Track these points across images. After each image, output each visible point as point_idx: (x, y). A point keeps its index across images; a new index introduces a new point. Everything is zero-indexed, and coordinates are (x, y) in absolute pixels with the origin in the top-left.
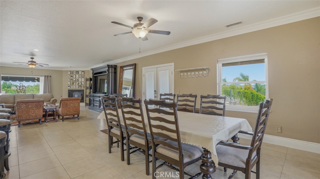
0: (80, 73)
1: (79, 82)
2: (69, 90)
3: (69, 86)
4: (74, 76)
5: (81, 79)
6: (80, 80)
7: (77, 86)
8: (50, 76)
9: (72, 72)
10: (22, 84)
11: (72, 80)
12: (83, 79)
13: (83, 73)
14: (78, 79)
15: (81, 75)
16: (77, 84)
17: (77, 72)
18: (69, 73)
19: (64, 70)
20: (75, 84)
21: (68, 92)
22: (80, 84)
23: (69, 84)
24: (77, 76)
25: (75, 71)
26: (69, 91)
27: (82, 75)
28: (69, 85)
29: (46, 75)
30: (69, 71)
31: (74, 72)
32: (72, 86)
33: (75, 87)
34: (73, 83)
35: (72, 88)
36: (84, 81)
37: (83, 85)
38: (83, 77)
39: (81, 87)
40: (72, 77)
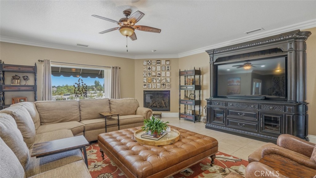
0: (163, 62)
1: (162, 78)
2: (144, 91)
3: (145, 85)
4: (154, 69)
5: (166, 73)
6: (163, 74)
7: (158, 84)
8: (120, 68)
9: (149, 62)
10: (82, 80)
11: (150, 74)
12: (169, 73)
13: (168, 63)
14: (160, 73)
15: (165, 67)
16: (158, 81)
17: (158, 62)
18: (145, 63)
19: (136, 58)
20: (155, 81)
21: (144, 94)
22: (164, 81)
23: (146, 81)
24: (159, 68)
25: (154, 59)
26: (146, 93)
27: (167, 66)
28: (144, 82)
29: (114, 65)
30: (144, 60)
31: (153, 61)
32: (150, 85)
33: (155, 86)
34: (152, 79)
35: (150, 87)
36: (169, 76)
37: (169, 82)
38: (168, 70)
39: (164, 86)
40: (150, 70)
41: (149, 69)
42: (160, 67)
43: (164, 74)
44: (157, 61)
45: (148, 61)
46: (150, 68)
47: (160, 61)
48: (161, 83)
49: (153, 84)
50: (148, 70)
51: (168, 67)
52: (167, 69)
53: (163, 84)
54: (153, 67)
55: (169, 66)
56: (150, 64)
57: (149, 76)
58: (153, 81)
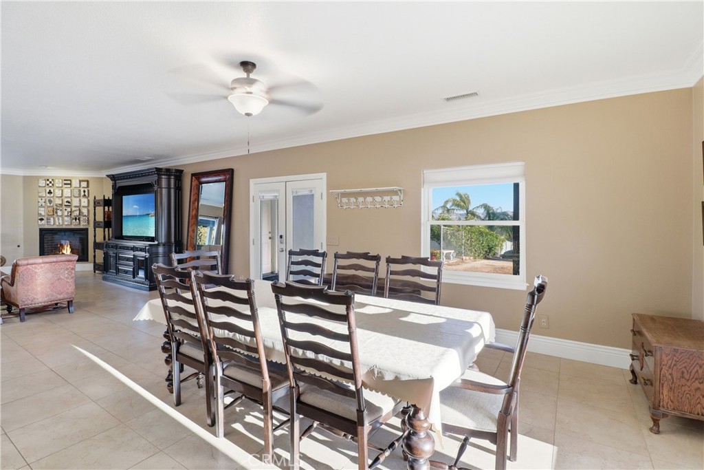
0: (75, 183)
1: (73, 209)
2: (41, 230)
3: (41, 220)
4: (58, 193)
5: (80, 200)
6: (76, 202)
7: (66, 219)
9: (50, 181)
11: (50, 201)
12: (86, 200)
13: (84, 184)
14: (69, 200)
15: (80, 191)
16: (66, 213)
17: (67, 182)
18: (42, 183)
19: (25, 174)
20: (59, 213)
21: (40, 235)
22: (77, 213)
23: (43, 213)
24: (67, 192)
25: (58, 178)
26: (44, 232)
27: (82, 190)
28: (41, 215)
30: (41, 177)
31: (57, 181)
32: (52, 219)
33: (60, 221)
34: (55, 210)
35: (52, 223)
36: (86, 205)
37: (85, 216)
38: (85, 195)
39: (77, 221)
40: (52, 195)
41: (50, 192)
42: (69, 190)
43: (78, 202)
44: (65, 180)
45: (48, 180)
46: (52, 191)
47: (70, 181)
48: (73, 216)
49: (56, 218)
50: (48, 195)
51: (84, 191)
52: (82, 194)
53: (76, 219)
54: (57, 191)
55: (86, 190)
56: (51, 185)
57: (49, 205)
58: (57, 213)
